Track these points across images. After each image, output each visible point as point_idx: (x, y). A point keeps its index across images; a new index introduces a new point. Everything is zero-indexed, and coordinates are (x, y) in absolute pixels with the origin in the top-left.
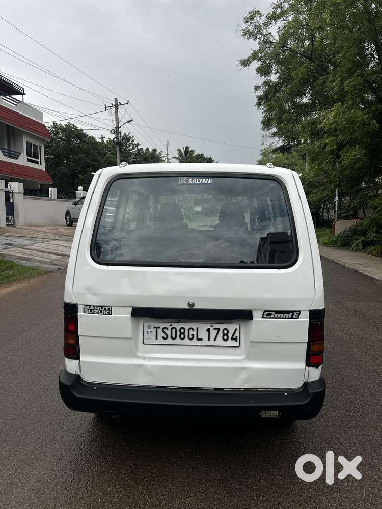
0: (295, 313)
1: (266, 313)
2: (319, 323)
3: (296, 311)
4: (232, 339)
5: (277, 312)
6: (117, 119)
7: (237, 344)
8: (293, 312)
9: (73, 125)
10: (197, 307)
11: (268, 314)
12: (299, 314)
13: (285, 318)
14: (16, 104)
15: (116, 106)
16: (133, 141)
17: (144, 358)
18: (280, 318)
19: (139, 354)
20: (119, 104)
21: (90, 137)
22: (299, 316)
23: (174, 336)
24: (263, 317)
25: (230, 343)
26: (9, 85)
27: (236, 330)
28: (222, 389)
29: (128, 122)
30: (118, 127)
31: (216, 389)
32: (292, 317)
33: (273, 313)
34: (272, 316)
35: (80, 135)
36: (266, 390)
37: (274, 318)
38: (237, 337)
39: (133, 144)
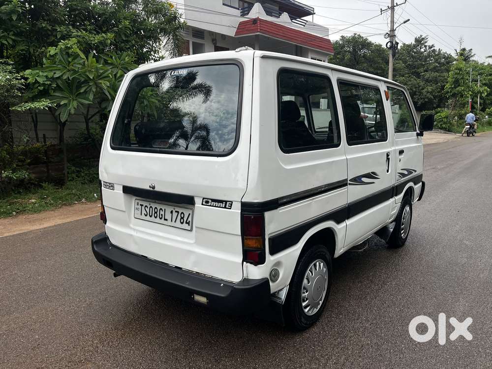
0: (228, 203)
1: (205, 200)
2: (252, 217)
3: (229, 202)
4: (186, 223)
5: (213, 200)
6: (393, 22)
7: (189, 228)
8: (226, 202)
9: (359, 35)
10: (157, 189)
11: (206, 202)
12: (231, 204)
13: (220, 207)
14: (304, 24)
15: (392, 8)
16: (426, 42)
17: (134, 230)
18: (215, 206)
19: (131, 226)
20: (395, 5)
21: (377, 45)
22: (231, 206)
23: (151, 215)
24: (202, 204)
25: (185, 226)
26: (300, 8)
27: (189, 214)
28: (181, 268)
29: (405, 22)
30: (393, 30)
31: (176, 267)
32: (225, 207)
33: (210, 201)
34: (210, 204)
35: (366, 44)
36: (212, 278)
37: (210, 206)
38: (189, 221)
39: (425, 46)
